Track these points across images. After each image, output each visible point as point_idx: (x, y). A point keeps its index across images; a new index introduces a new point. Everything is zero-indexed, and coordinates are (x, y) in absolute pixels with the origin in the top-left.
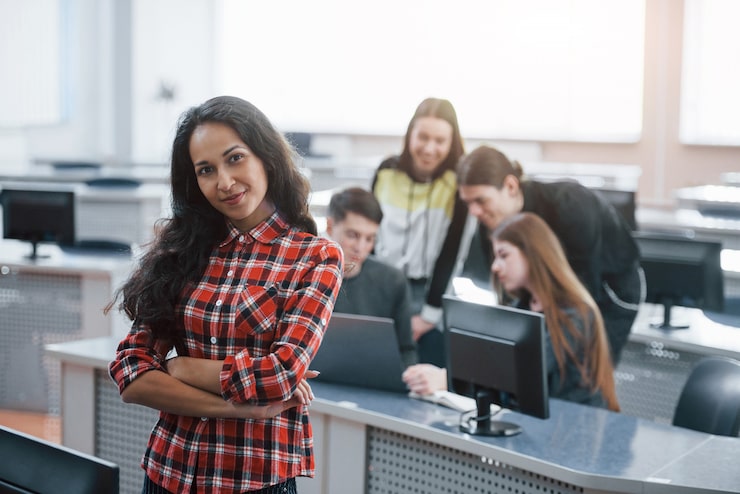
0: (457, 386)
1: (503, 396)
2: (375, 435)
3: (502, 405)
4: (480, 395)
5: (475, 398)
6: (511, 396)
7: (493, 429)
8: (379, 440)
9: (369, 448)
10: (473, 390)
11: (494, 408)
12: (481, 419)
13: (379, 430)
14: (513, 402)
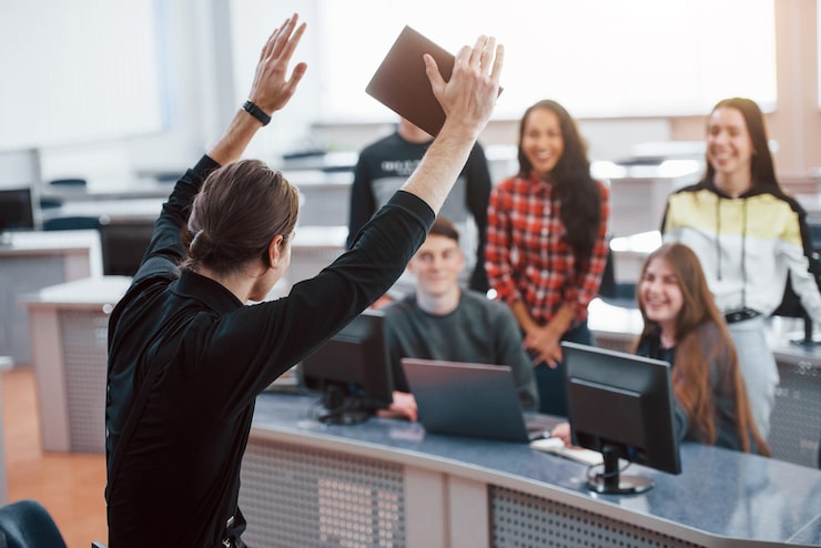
0: (581, 439)
1: (631, 451)
2: (498, 493)
3: (632, 459)
4: (606, 449)
5: (601, 452)
6: (639, 450)
7: (623, 485)
8: (501, 498)
9: (491, 507)
10: (598, 443)
11: (622, 463)
12: (610, 475)
13: (501, 488)
14: (642, 456)
